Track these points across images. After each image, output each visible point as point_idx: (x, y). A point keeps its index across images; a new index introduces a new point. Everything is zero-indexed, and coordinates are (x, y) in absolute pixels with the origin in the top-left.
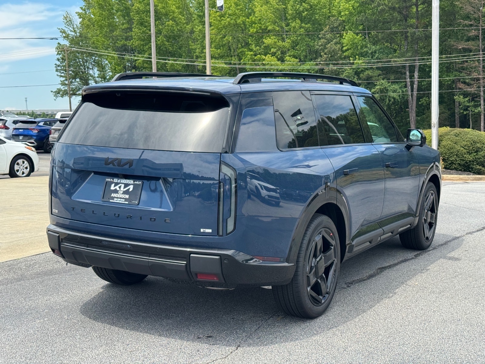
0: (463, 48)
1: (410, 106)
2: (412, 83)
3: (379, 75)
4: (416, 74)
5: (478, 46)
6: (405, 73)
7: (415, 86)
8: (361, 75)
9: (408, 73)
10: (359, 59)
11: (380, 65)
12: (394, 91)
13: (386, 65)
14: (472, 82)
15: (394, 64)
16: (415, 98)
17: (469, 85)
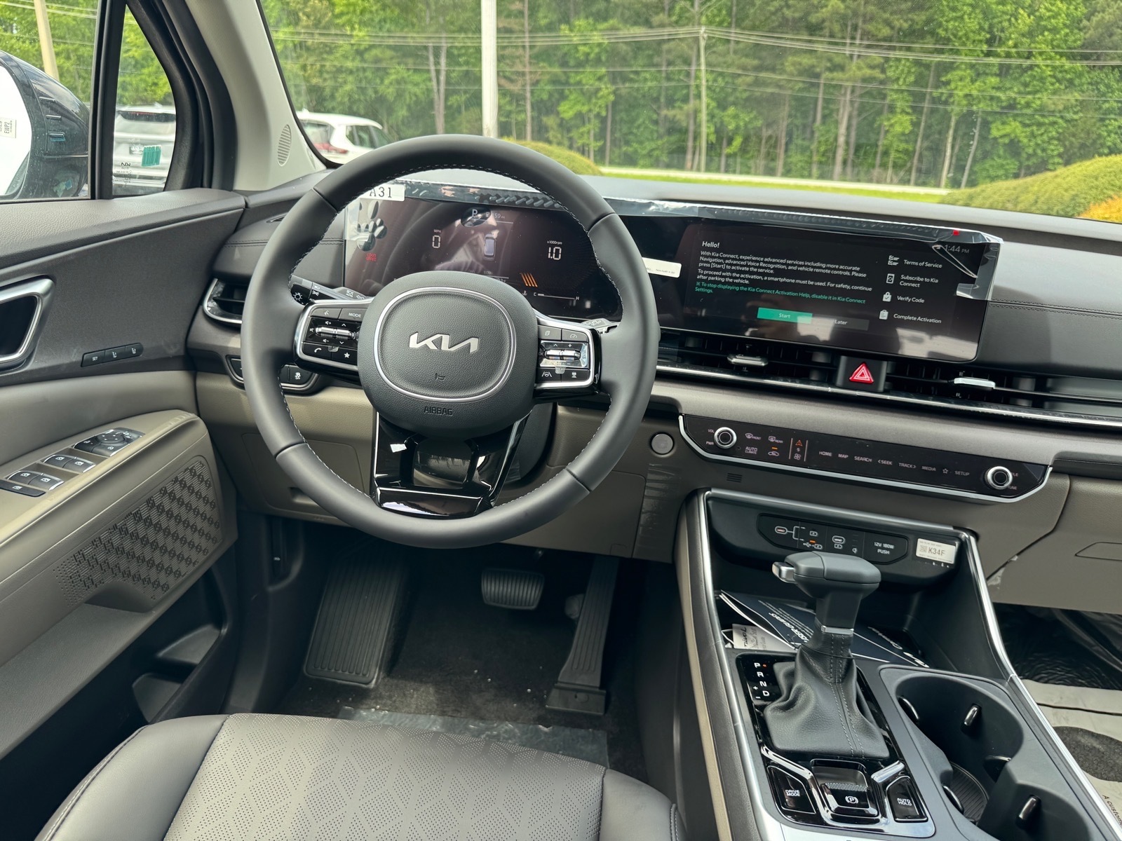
0: (504, 27)
1: (436, 107)
2: (438, 72)
3: (392, 58)
4: (443, 61)
5: (523, 25)
6: (427, 59)
7: (442, 78)
8: (366, 56)
9: (431, 59)
10: (360, 30)
11: (391, 42)
12: (417, 84)
13: (400, 42)
14: (514, 77)
15: (411, 42)
16: (442, 96)
17: (511, 81)
